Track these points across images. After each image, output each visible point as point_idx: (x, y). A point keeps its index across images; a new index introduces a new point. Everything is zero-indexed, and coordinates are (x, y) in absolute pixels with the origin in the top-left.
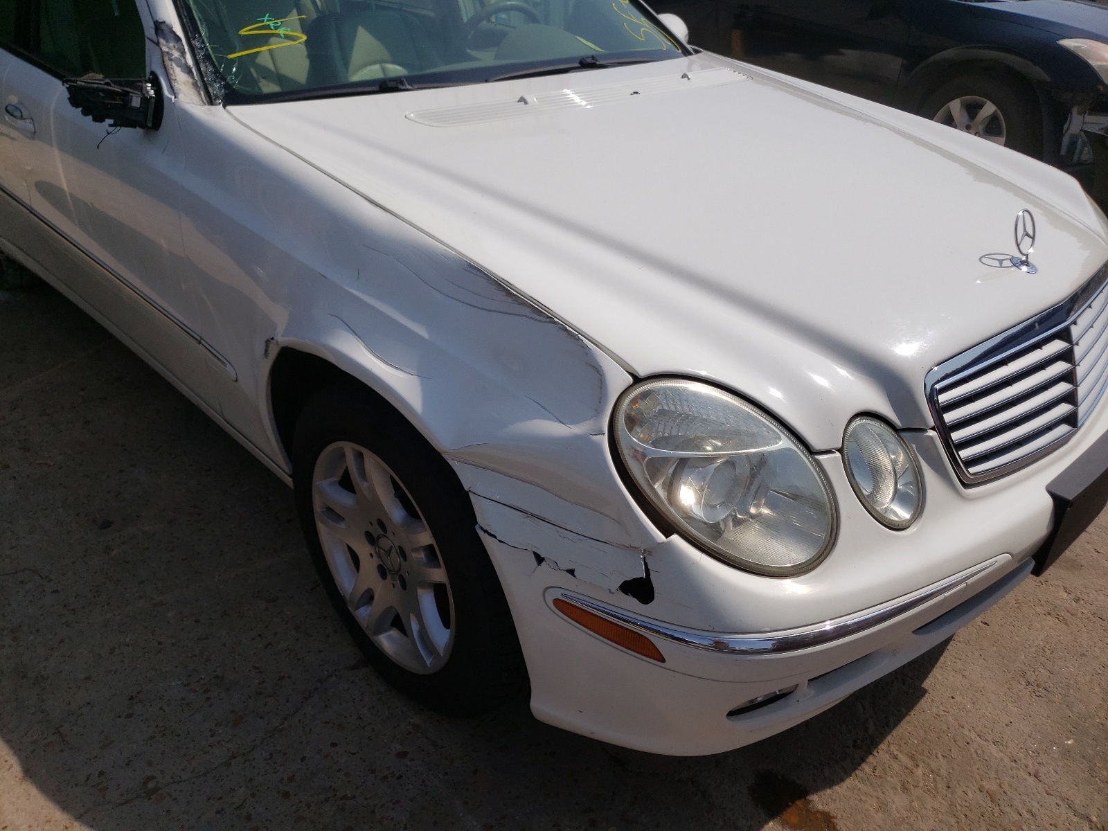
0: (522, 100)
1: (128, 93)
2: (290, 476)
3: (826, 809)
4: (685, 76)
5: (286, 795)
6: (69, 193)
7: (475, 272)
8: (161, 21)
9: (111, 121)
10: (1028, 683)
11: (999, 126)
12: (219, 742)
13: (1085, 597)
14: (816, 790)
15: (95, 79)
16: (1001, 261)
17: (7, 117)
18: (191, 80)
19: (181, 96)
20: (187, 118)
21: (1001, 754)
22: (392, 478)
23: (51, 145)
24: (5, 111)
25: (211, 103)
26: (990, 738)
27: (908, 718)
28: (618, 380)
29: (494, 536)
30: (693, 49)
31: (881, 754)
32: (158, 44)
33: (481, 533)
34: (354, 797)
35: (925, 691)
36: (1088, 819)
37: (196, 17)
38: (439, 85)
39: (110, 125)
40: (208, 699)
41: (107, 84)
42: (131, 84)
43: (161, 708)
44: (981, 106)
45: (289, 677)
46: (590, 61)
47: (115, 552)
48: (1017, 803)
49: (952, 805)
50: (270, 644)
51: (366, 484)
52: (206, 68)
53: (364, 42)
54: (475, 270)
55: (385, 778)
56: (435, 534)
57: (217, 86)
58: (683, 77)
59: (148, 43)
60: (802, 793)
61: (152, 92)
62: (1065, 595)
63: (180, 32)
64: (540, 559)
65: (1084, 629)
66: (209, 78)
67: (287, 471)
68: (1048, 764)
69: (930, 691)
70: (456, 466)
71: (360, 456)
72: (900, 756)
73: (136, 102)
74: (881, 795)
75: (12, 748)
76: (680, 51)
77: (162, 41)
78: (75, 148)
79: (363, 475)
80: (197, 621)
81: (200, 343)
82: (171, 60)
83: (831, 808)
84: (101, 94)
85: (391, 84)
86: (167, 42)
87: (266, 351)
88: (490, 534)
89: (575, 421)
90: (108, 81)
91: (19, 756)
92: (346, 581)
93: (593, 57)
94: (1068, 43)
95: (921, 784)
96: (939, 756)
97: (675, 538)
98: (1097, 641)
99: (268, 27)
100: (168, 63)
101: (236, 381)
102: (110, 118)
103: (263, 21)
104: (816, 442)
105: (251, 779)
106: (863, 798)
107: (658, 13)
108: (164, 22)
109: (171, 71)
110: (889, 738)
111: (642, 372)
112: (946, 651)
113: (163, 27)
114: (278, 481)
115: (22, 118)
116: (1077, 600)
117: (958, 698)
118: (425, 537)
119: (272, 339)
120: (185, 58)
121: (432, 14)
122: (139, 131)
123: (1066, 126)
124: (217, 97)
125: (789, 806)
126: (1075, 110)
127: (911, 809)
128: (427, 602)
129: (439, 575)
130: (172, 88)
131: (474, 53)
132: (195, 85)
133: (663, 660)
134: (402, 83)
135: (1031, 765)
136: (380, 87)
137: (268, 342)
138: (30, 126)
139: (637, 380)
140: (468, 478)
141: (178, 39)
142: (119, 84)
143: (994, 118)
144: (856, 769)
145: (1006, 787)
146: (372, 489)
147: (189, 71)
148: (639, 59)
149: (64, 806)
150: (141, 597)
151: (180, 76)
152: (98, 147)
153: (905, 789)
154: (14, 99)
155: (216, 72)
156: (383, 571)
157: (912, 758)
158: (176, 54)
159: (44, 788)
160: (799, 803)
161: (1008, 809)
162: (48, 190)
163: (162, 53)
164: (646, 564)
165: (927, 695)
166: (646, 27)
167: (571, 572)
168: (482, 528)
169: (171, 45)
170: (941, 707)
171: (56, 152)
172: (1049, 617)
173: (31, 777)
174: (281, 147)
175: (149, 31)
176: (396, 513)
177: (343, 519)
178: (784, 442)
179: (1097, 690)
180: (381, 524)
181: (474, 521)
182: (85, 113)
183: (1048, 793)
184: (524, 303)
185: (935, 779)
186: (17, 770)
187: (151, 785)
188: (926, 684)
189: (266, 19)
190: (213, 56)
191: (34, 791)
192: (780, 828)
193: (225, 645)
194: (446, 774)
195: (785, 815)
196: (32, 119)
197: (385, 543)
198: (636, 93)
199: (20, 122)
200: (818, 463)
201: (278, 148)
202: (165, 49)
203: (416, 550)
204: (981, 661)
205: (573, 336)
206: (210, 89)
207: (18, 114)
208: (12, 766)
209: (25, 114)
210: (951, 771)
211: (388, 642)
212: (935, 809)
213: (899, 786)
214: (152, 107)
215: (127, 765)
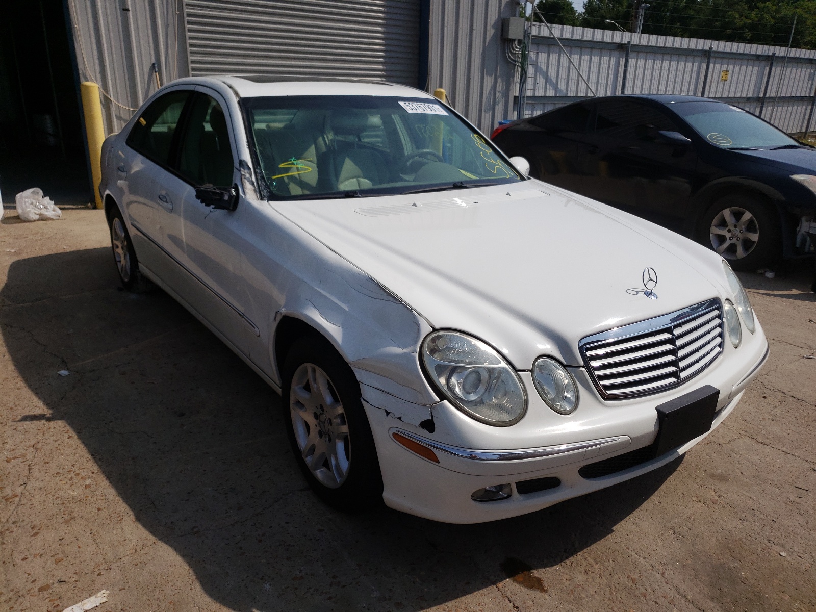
0: (414, 204)
1: (223, 193)
2: (280, 388)
3: (539, 576)
4: (508, 194)
5: (260, 541)
6: (186, 243)
7: (372, 281)
8: (242, 160)
9: (213, 206)
10: (674, 533)
11: (755, 226)
12: (230, 516)
13: (725, 495)
14: (536, 568)
15: (209, 186)
16: (638, 292)
17: (159, 201)
18: (253, 188)
19: (248, 196)
20: (249, 205)
21: (645, 563)
22: (328, 381)
23: (180, 215)
24: (158, 198)
25: (262, 199)
26: (642, 555)
27: (599, 542)
28: (426, 329)
29: (368, 402)
30: (528, 177)
31: (579, 556)
32: (240, 171)
33: (363, 401)
34: (294, 546)
35: (613, 531)
36: (685, 597)
37: (259, 158)
38: (373, 195)
39: (213, 208)
40: (226, 497)
41: (214, 189)
42: (225, 189)
43: (203, 499)
44: (743, 214)
45: (268, 492)
46: (459, 184)
47: (186, 427)
48: (647, 585)
49: (610, 582)
50: (260, 476)
51: (316, 385)
52: (261, 183)
53: (349, 166)
54: (372, 280)
55: (311, 539)
56: (344, 408)
57: (265, 191)
58: (507, 194)
59: (235, 170)
60: (529, 568)
61: (234, 193)
62: (713, 493)
63: (250, 165)
64: (388, 413)
65: (718, 510)
66: (262, 187)
67: (279, 385)
68: (671, 570)
69: (616, 531)
70: (355, 370)
71: (314, 371)
72: (588, 558)
73: (226, 198)
74: (571, 574)
75: (131, 508)
76: (519, 178)
77: (242, 169)
78: (193, 218)
79: (315, 381)
80: (224, 462)
81: (243, 317)
82: (245, 178)
83: (542, 577)
84: (211, 194)
85: (350, 194)
86: (244, 170)
87: (275, 318)
88: (366, 401)
89: (405, 347)
90: (215, 187)
91: (133, 511)
92: (303, 442)
93: (461, 183)
94: (797, 177)
95: (596, 572)
96: (611, 560)
97: (446, 402)
98: (723, 517)
99: (293, 164)
100: (243, 179)
101: (259, 336)
102: (213, 204)
103: (291, 161)
104: (519, 366)
105: (244, 533)
106: (562, 574)
107: (510, 157)
108: (244, 161)
109: (244, 184)
110: (585, 550)
111: (437, 326)
112: (632, 514)
113: (243, 163)
114: (274, 392)
115: (166, 202)
116: (719, 496)
117: (631, 536)
118: (340, 410)
119: (279, 311)
120: (251, 177)
121: (388, 151)
122: (226, 211)
123: (798, 229)
124: (265, 197)
125: (520, 573)
126: (803, 219)
127: (587, 581)
128: (340, 446)
129: (345, 429)
130: (244, 191)
131: (405, 177)
132: (255, 190)
133: (438, 462)
134: (357, 194)
135: (661, 569)
136: (345, 195)
137: (276, 313)
138: (171, 207)
139: (435, 330)
140: (360, 375)
141: (249, 168)
142: (219, 189)
143: (751, 222)
144: (562, 562)
145: (643, 578)
146: (318, 388)
147: (253, 184)
148: (489, 184)
149: (154, 534)
150: (197, 449)
151: (248, 186)
152: (205, 218)
153: (586, 573)
154: (163, 193)
155: (266, 184)
156: (321, 434)
157: (595, 560)
158: (248, 176)
159: (145, 526)
160: (526, 573)
161: (640, 587)
162: (175, 240)
163: (241, 175)
164: (432, 414)
165: (613, 533)
166: (499, 165)
167: (400, 418)
168: (363, 399)
169: (246, 171)
170: (620, 539)
171: (182, 220)
172: (700, 503)
173: (139, 521)
174: (293, 222)
175: (237, 164)
176: (329, 399)
177: (304, 406)
178: (503, 364)
179: (714, 540)
180: (321, 406)
181: (360, 395)
182: (202, 202)
183: (666, 583)
184: (391, 295)
185: (604, 571)
186: (133, 517)
187: (195, 530)
188: (614, 528)
189: (293, 160)
190: (265, 177)
191: (140, 526)
192: (512, 582)
193: (237, 474)
194: (342, 541)
195: (516, 577)
196: (172, 203)
197: (323, 418)
198: (476, 202)
199: (166, 204)
200: (519, 376)
201: (291, 223)
202: (243, 173)
203: (335, 418)
204: (651, 520)
205: (410, 310)
206: (262, 193)
207: (165, 200)
208: (130, 515)
209: (168, 199)
210: (615, 568)
211: (319, 474)
212: (599, 583)
213: (583, 572)
214: (233, 200)
215: (185, 520)
